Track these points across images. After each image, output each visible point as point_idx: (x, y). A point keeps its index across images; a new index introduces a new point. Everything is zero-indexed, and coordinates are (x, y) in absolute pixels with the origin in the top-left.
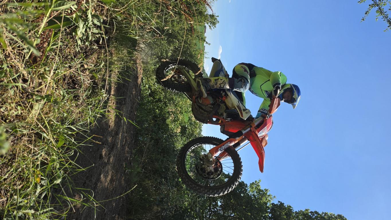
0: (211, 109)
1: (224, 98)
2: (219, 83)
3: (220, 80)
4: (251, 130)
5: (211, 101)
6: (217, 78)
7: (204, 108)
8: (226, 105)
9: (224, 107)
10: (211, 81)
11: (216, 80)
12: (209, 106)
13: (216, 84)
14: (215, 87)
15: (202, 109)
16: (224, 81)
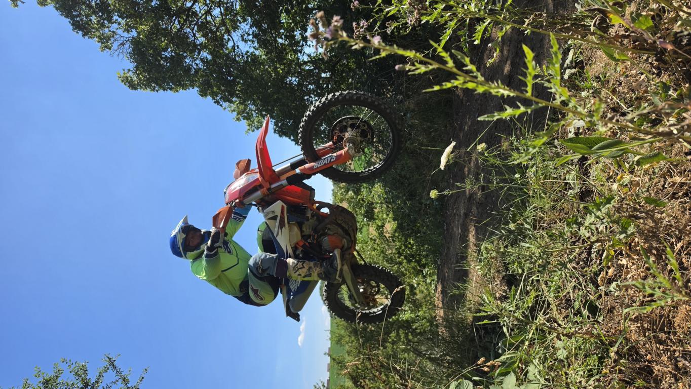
0: (329, 226)
1: (302, 244)
2: (305, 270)
3: (303, 275)
4: (270, 185)
5: (326, 241)
6: (306, 279)
7: (340, 230)
8: (302, 231)
9: (304, 229)
10: (318, 274)
11: (310, 275)
12: (331, 233)
13: (310, 268)
14: (312, 264)
15: (343, 228)
16: (295, 273)
